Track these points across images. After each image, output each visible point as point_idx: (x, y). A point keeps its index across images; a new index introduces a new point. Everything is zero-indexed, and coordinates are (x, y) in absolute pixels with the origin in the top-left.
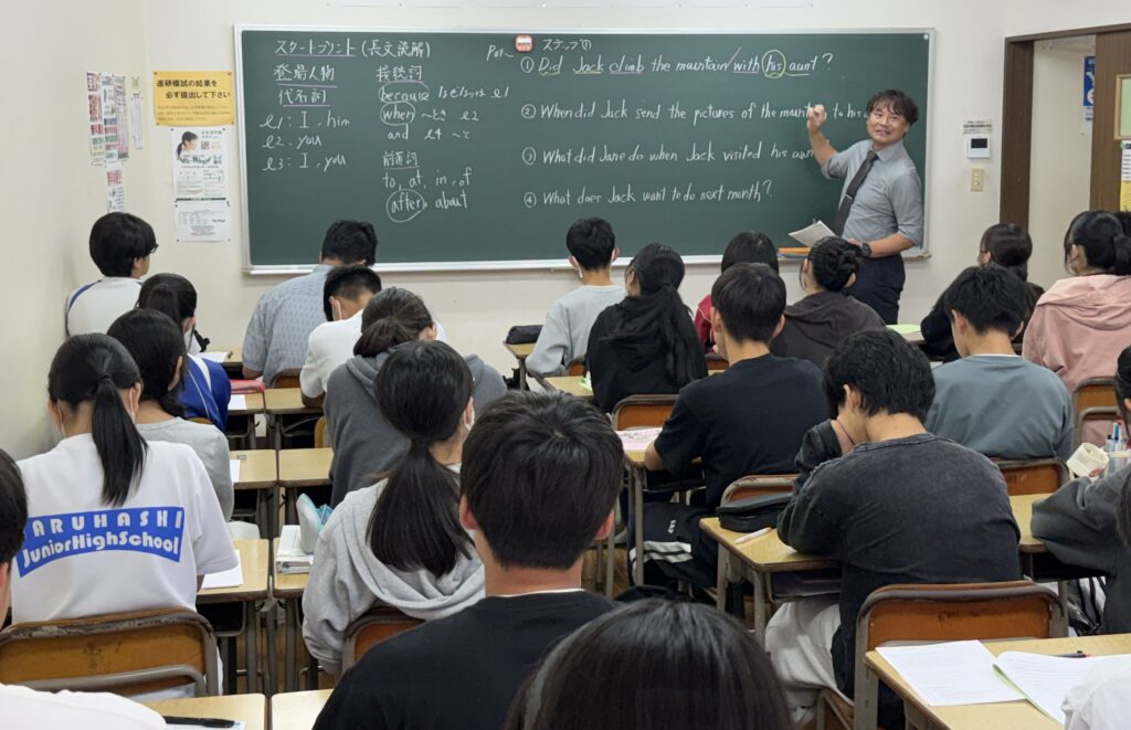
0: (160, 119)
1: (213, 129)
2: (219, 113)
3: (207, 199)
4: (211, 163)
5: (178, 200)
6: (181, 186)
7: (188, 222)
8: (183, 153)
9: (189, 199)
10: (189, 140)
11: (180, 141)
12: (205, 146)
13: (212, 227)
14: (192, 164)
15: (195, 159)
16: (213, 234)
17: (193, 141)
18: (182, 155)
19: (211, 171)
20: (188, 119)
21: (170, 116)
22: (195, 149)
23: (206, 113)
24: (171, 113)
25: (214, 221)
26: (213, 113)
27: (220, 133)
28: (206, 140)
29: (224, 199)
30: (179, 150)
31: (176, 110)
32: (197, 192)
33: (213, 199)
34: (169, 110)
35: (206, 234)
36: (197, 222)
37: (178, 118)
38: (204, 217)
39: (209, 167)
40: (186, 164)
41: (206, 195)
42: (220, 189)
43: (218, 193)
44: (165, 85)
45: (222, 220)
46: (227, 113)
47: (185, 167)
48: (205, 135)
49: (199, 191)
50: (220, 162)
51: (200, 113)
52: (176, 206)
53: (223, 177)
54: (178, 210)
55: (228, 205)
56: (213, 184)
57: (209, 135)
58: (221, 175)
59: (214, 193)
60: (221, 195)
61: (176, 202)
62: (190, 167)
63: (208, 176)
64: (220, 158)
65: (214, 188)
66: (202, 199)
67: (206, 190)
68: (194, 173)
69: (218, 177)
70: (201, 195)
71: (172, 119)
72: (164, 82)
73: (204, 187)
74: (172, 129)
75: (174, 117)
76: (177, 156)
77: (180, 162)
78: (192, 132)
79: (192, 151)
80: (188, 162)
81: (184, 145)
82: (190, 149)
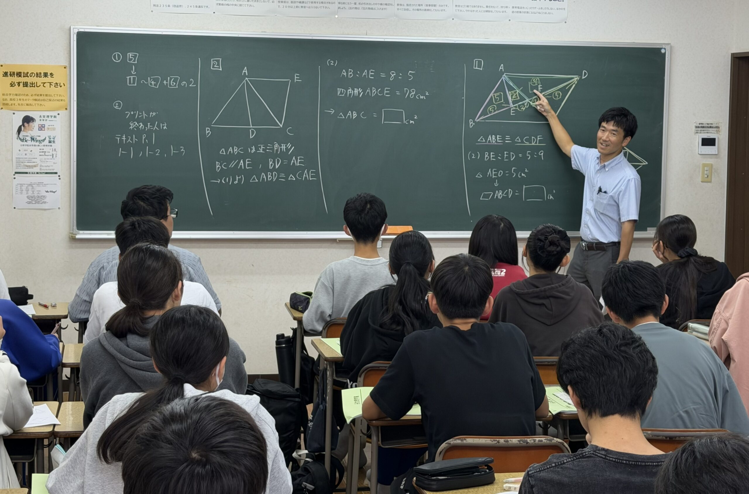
0: (4, 104)
1: (46, 113)
2: (54, 101)
3: (41, 173)
4: (46, 142)
5: (16, 173)
6: (19, 161)
7: (24, 192)
8: (22, 134)
9: (27, 173)
10: (28, 122)
11: (21, 124)
12: (42, 128)
13: (44, 196)
14: (29, 143)
15: (32, 139)
16: (45, 203)
17: (31, 124)
18: (21, 136)
19: (46, 149)
20: (27, 105)
21: (13, 102)
22: (33, 131)
23: (44, 100)
24: (14, 100)
25: (47, 192)
26: (50, 100)
27: (55, 117)
28: (42, 123)
29: (56, 173)
30: (19, 131)
31: (18, 97)
32: (32, 167)
33: (46, 173)
34: (12, 97)
35: (38, 203)
36: (31, 192)
37: (19, 104)
38: (38, 188)
39: (44, 146)
40: (25, 143)
41: (41, 169)
42: (53, 164)
43: (51, 168)
44: (9, 76)
45: (54, 191)
46: (62, 100)
47: (23, 145)
48: (42, 118)
49: (35, 166)
50: (54, 142)
51: (39, 100)
52: (15, 178)
53: (56, 154)
54: (15, 182)
55: (60, 179)
56: (47, 160)
57: (46, 118)
58: (54, 153)
59: (47, 168)
60: (53, 170)
61: (14, 175)
62: (28, 145)
63: (43, 154)
64: (54, 138)
65: (48, 164)
66: (37, 173)
67: (41, 166)
68: (31, 151)
69: (51, 154)
70: (37, 170)
71: (14, 104)
72: (9, 73)
73: (39, 162)
74: (14, 114)
75: (16, 103)
76: (17, 136)
77: (19, 141)
78: (31, 116)
79: (30, 131)
80: (26, 141)
81: (24, 126)
82: (29, 130)
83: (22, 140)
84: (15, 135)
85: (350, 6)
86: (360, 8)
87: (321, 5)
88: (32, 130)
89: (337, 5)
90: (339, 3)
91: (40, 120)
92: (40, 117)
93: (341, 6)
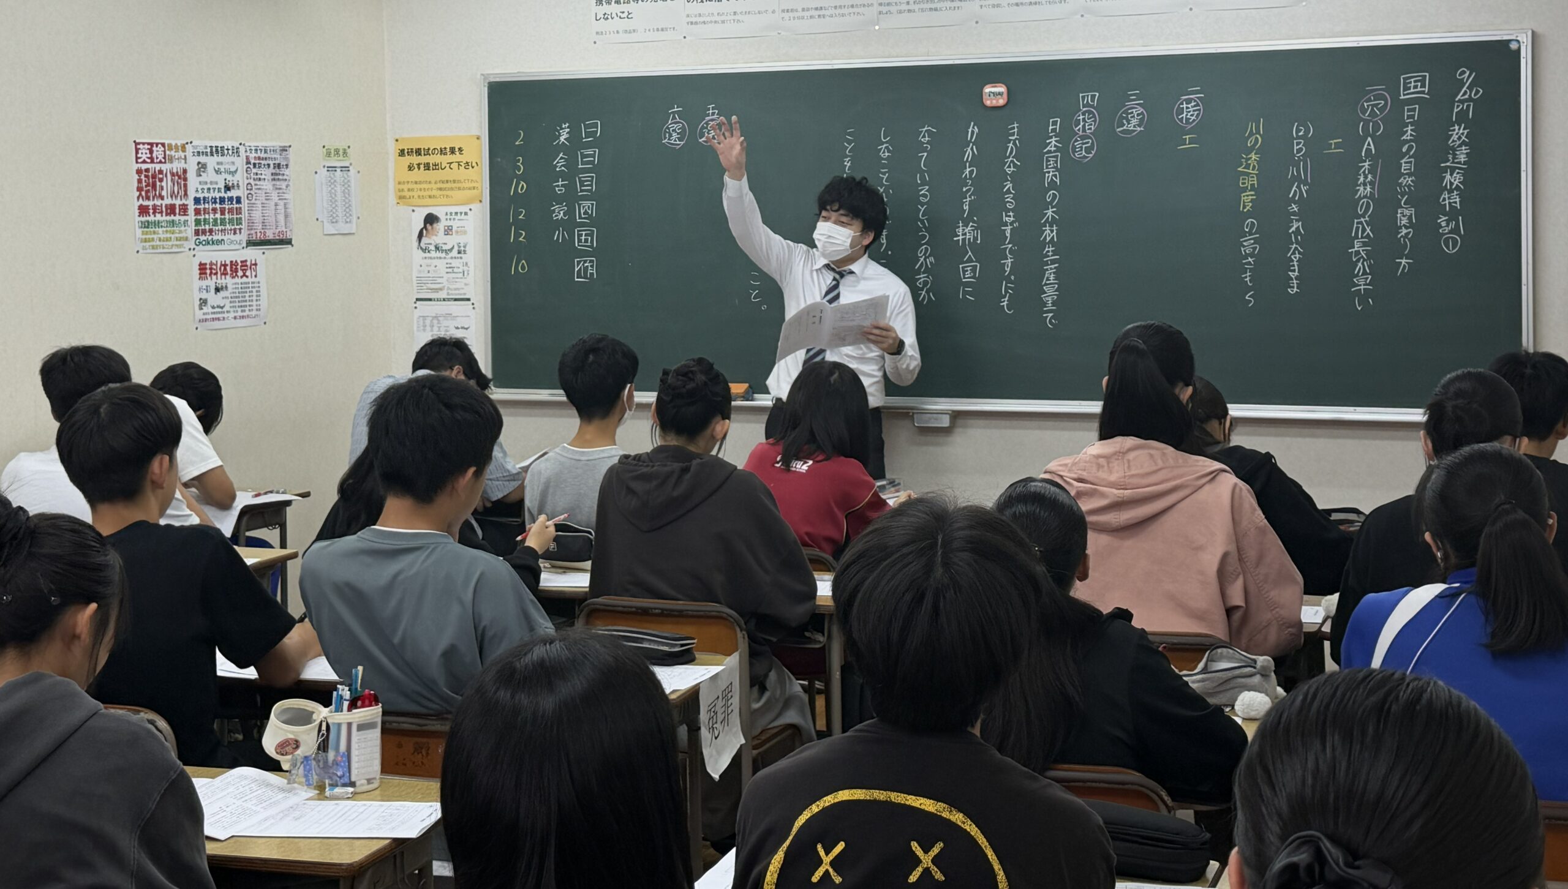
0: (400, 198)
1: (454, 209)
2: (464, 189)
3: (449, 300)
4: (454, 253)
5: (418, 300)
6: (421, 282)
7: (428, 328)
8: (424, 240)
9: (430, 300)
10: (431, 224)
11: (422, 226)
12: (448, 231)
14: (433, 254)
17: (435, 225)
18: (422, 244)
19: (455, 263)
20: (430, 197)
21: (411, 194)
22: (439, 236)
23: (452, 189)
24: (412, 190)
25: (457, 328)
26: (459, 189)
27: (466, 214)
29: (468, 300)
30: (420, 236)
31: (419, 186)
32: (436, 290)
33: (456, 300)
34: (410, 186)
36: (437, 329)
37: (419, 196)
38: (445, 323)
39: (452, 258)
40: (427, 255)
41: (448, 294)
42: (463, 286)
43: (462, 292)
44: (406, 154)
45: (466, 327)
46: (474, 188)
47: (426, 258)
48: (448, 217)
49: (441, 289)
50: (465, 251)
51: (445, 189)
52: (416, 308)
53: (468, 271)
54: (417, 313)
55: (474, 308)
56: (457, 280)
57: (453, 216)
58: (466, 268)
59: (457, 292)
60: (465, 294)
61: (415, 303)
62: (431, 258)
63: (450, 270)
64: (465, 247)
65: (458, 286)
66: (444, 300)
67: (449, 288)
68: (436, 266)
69: (461, 271)
70: (443, 295)
71: (413, 197)
72: (406, 151)
73: (446, 284)
74: (413, 211)
75: (416, 194)
76: (417, 244)
77: (420, 251)
78: (435, 213)
79: (434, 237)
80: (429, 252)
81: (426, 230)
82: (433, 235)
83: (424, 250)
84: (416, 244)
85: (899, 8)
86: (917, 10)
87: (851, 10)
88: (436, 235)
89: (876, 9)
90: (881, 4)
91: (447, 219)
92: (447, 214)
93: (884, 9)
